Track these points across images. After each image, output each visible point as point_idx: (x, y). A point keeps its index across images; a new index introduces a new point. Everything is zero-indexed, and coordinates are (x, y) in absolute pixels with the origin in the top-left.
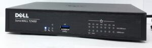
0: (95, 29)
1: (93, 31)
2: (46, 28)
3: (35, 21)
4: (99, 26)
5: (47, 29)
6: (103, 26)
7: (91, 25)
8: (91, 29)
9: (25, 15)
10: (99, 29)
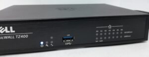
0: (103, 36)
1: (101, 38)
2: (42, 43)
3: (27, 36)
4: (108, 32)
5: (44, 44)
6: (112, 32)
7: (99, 33)
8: (99, 36)
9: (9, 29)
10: (107, 36)
